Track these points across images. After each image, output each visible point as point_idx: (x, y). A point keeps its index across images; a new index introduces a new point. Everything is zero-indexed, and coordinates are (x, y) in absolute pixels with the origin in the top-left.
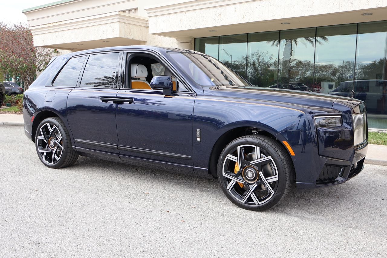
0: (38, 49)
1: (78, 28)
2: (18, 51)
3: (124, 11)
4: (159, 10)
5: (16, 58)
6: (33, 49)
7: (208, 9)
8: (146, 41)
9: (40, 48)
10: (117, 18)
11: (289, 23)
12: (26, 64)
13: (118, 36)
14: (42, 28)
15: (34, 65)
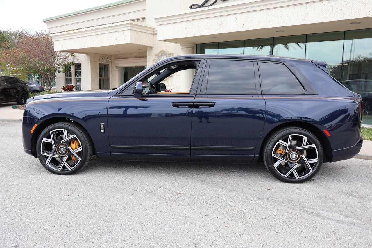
0: (57, 53)
1: (94, 35)
2: (40, 55)
3: (133, 20)
4: (166, 19)
5: (38, 61)
6: (53, 53)
7: (211, 19)
8: (152, 46)
9: (58, 52)
10: (129, 27)
11: (284, 31)
12: (47, 66)
13: (129, 42)
14: (61, 35)
15: (54, 67)
